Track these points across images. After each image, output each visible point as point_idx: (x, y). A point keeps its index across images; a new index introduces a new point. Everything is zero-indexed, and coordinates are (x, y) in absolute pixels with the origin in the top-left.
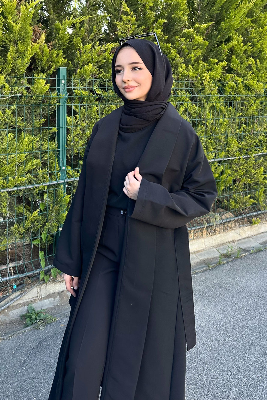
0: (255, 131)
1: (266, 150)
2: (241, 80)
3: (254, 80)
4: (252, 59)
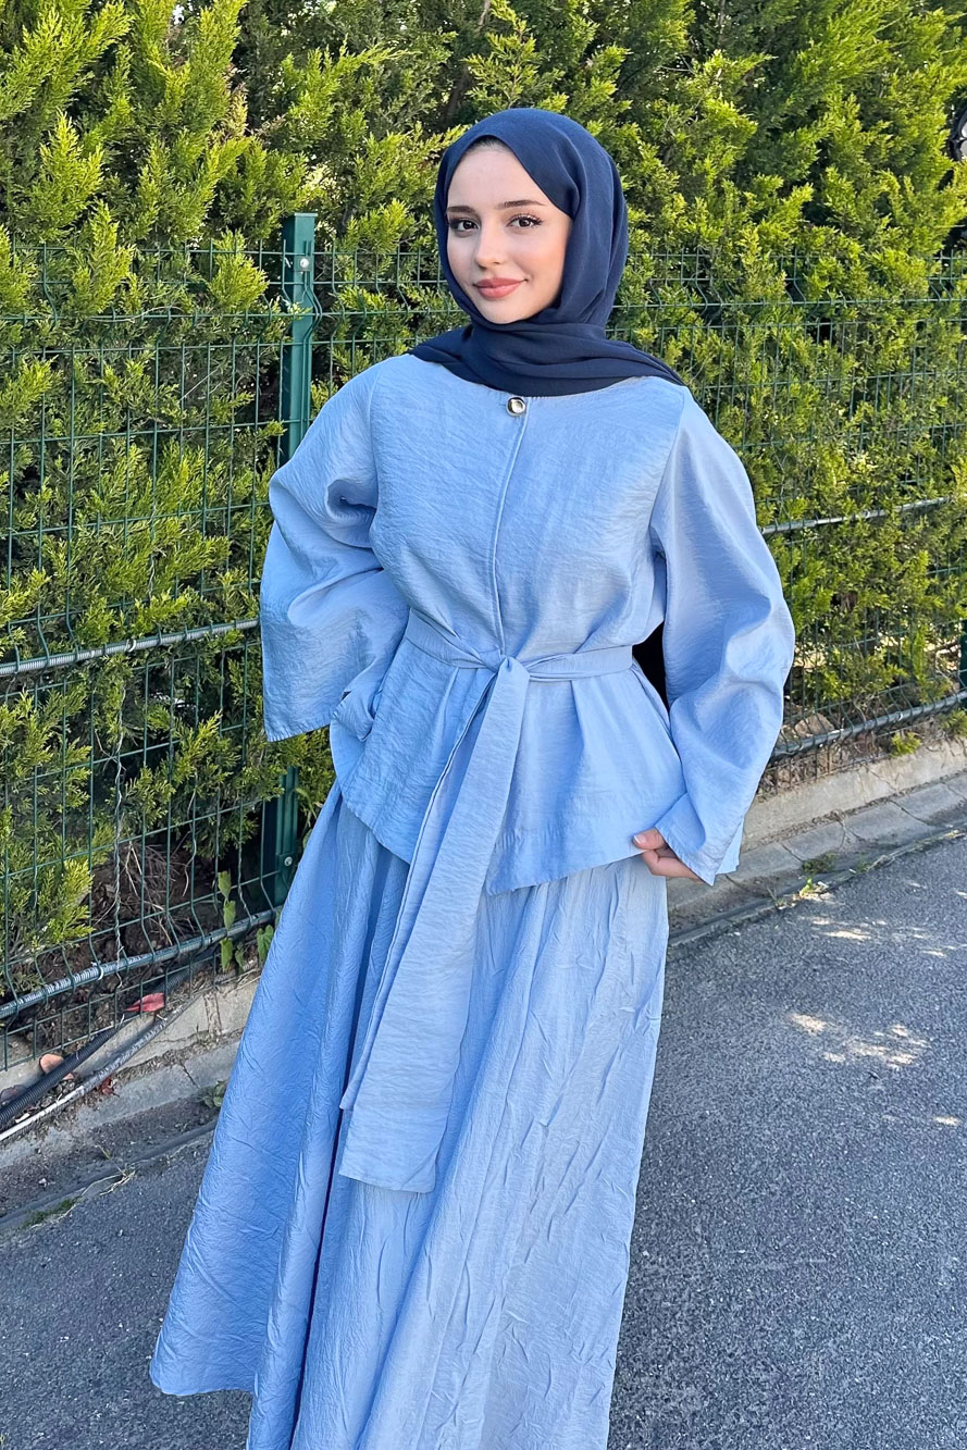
0: (900, 425)
1: (936, 492)
2: (857, 247)
3: (897, 249)
4: (888, 174)
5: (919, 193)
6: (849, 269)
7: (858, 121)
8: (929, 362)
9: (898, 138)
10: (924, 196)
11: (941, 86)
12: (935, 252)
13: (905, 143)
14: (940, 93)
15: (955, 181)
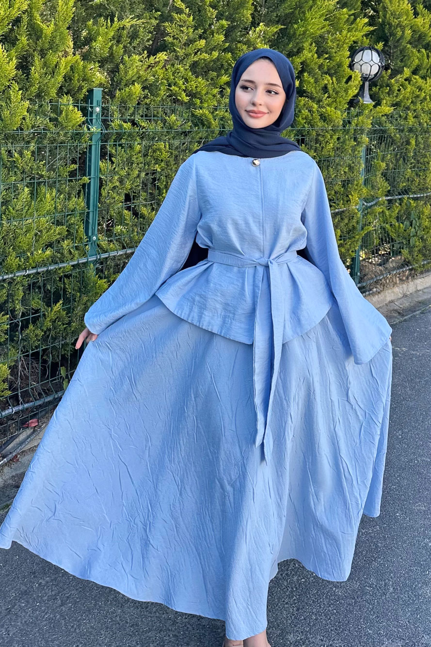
1: (343, 206)
2: (315, 106)
3: (331, 107)
4: (327, 76)
5: (339, 84)
6: (312, 115)
7: (316, 54)
8: (341, 153)
9: (331, 61)
10: (341, 86)
11: (348, 41)
12: (345, 108)
13: (334, 63)
14: (347, 43)
15: (353, 79)
